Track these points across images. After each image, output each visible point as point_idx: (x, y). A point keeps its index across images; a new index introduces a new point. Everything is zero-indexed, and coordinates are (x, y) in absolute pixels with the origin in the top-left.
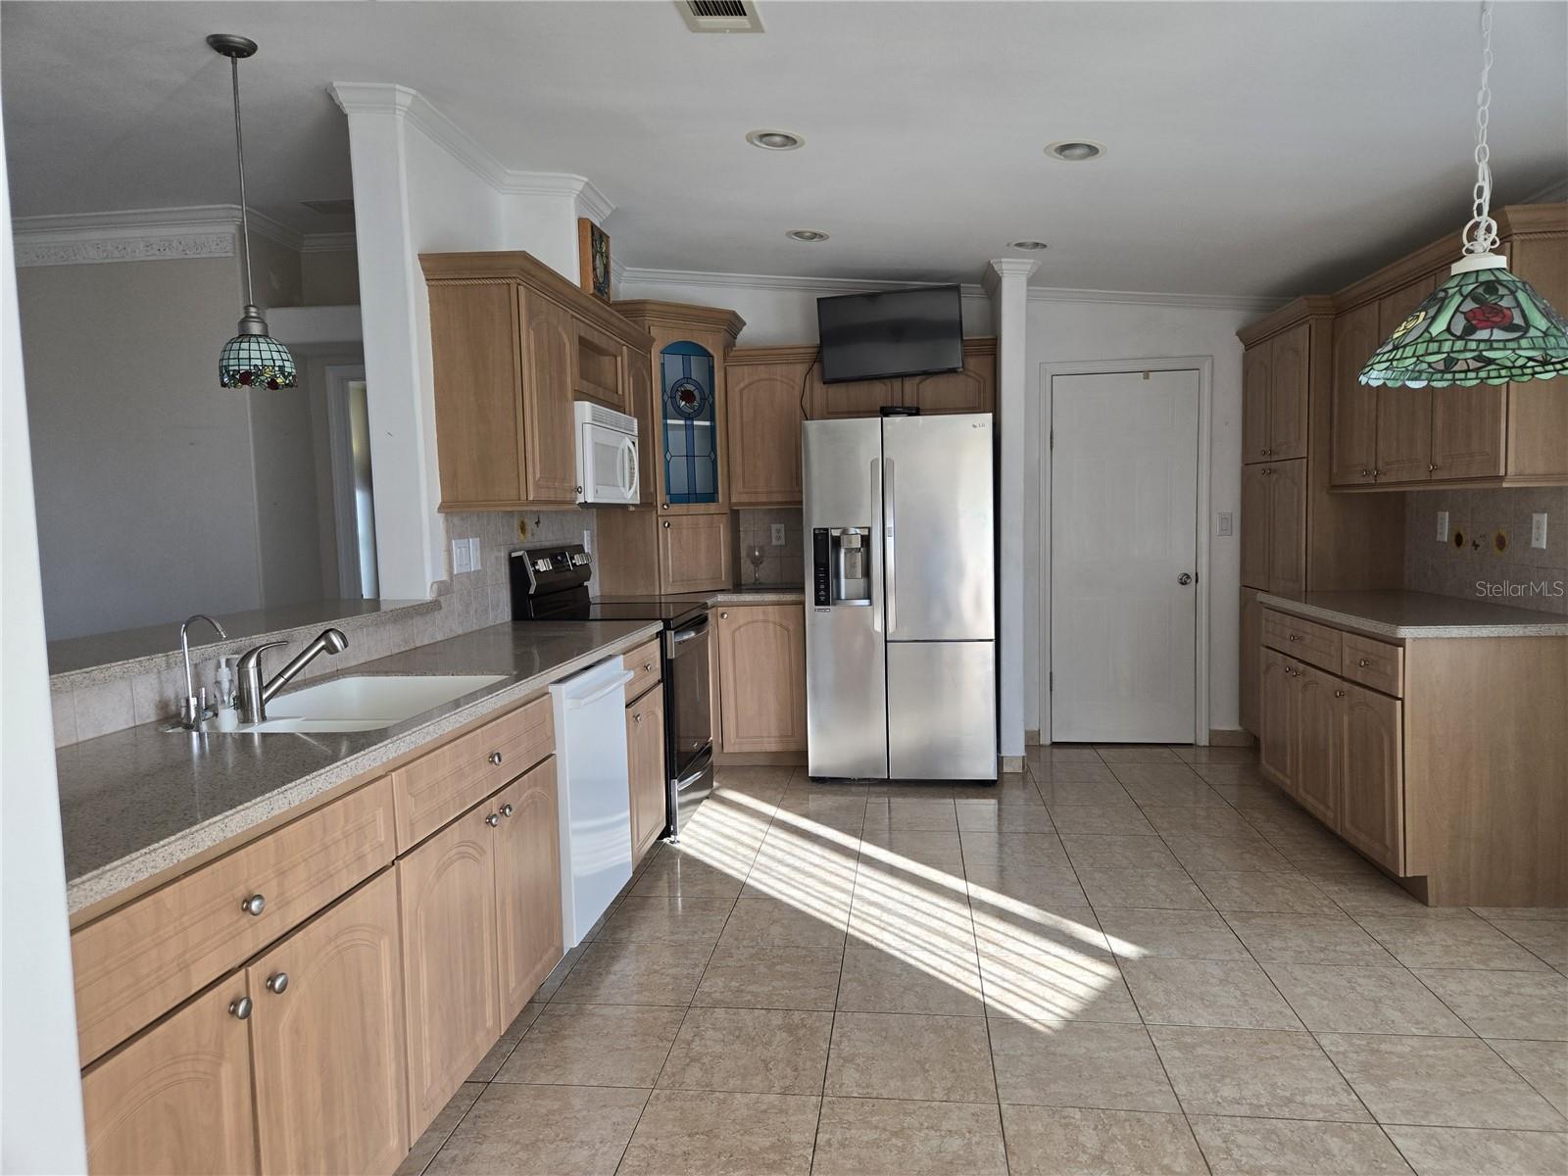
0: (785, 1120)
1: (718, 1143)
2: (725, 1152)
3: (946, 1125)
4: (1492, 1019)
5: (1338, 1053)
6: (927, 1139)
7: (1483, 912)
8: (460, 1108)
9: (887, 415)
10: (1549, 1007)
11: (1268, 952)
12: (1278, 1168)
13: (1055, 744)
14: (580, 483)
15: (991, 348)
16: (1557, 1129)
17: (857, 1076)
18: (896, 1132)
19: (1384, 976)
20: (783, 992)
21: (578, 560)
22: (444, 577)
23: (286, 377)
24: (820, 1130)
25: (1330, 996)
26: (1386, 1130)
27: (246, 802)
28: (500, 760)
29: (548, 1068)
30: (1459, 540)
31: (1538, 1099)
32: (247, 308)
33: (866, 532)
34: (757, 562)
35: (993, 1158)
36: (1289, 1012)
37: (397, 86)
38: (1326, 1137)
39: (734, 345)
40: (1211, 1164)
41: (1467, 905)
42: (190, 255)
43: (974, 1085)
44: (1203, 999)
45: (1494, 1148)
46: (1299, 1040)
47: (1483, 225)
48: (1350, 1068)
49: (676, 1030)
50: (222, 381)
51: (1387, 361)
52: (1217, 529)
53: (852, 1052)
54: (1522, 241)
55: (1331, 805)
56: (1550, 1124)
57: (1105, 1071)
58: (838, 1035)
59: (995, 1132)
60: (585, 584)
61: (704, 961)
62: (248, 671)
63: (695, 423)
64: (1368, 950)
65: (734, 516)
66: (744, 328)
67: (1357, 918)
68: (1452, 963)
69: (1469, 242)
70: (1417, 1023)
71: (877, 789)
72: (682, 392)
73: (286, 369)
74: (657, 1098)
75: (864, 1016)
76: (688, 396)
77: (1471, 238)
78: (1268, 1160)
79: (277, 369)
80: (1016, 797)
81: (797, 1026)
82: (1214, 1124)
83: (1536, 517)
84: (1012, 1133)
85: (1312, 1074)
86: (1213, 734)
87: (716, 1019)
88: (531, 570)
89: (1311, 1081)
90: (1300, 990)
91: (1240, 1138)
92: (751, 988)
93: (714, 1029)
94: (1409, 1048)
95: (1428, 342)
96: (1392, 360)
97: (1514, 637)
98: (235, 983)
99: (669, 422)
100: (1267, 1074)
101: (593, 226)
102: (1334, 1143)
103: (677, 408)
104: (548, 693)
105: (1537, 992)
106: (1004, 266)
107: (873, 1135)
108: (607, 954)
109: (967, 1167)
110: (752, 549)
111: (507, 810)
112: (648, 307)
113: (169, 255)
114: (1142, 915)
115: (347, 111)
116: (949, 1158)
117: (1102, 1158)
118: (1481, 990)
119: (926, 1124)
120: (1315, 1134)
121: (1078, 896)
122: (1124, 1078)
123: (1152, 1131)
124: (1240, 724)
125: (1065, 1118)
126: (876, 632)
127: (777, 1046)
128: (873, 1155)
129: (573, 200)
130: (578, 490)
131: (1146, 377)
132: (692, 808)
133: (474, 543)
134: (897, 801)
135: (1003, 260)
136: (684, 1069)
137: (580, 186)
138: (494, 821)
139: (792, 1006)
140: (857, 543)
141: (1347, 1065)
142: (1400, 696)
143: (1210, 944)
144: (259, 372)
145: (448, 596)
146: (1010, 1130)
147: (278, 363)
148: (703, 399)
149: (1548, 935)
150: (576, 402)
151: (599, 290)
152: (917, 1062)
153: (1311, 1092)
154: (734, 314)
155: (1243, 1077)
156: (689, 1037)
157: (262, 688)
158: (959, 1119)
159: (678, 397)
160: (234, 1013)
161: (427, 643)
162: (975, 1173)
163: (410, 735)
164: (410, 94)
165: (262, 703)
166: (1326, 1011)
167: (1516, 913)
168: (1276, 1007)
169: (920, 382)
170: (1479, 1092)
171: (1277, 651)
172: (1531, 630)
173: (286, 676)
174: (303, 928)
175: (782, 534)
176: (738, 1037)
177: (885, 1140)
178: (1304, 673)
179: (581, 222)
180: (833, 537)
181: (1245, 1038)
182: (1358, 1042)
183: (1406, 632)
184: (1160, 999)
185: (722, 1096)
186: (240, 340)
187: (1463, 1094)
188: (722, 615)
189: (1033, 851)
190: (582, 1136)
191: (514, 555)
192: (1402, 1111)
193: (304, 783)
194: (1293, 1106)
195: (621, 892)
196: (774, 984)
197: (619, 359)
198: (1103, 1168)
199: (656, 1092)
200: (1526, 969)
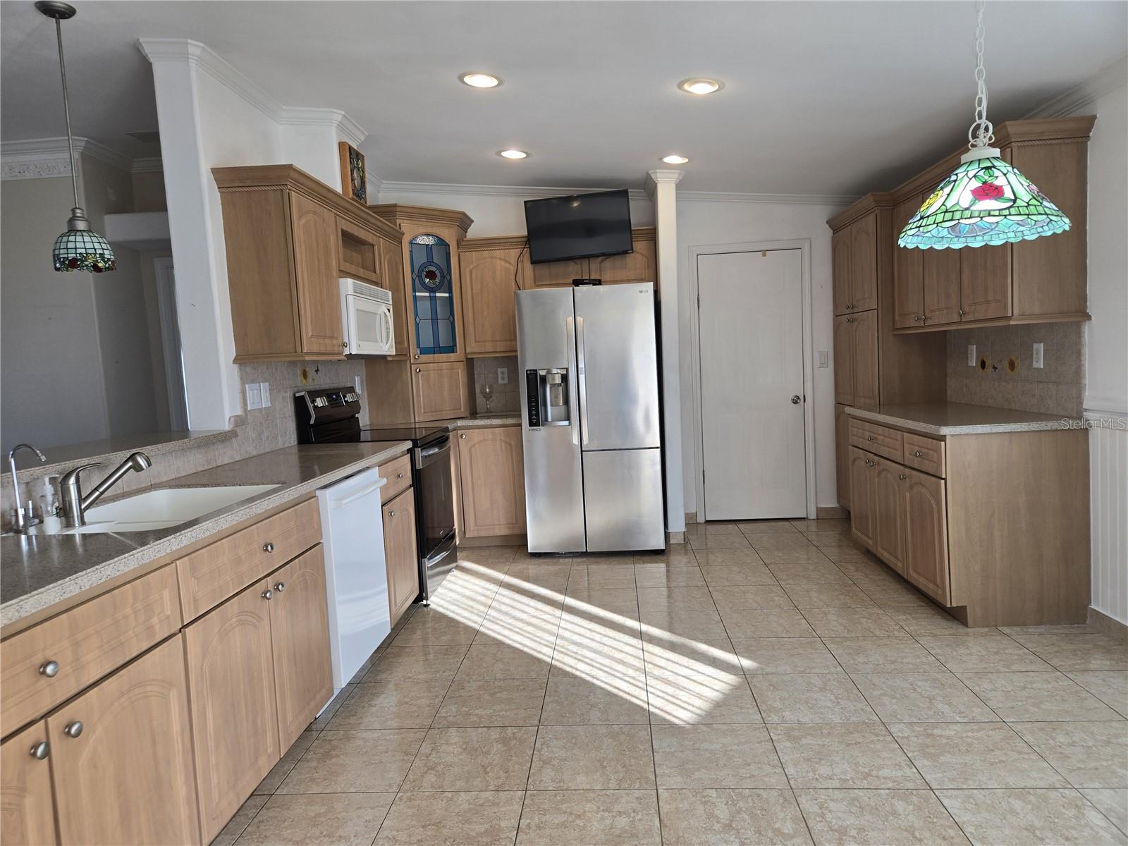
0: (496, 811)
1: (445, 832)
2: (450, 838)
3: (617, 808)
4: (1013, 708)
5: (903, 738)
6: (603, 819)
7: (1006, 630)
8: (248, 815)
9: (577, 285)
10: (1053, 696)
11: (855, 666)
12: (859, 826)
13: (708, 522)
14: (346, 340)
15: (652, 235)
16: (1058, 786)
17: (552, 774)
18: (579, 815)
19: (937, 680)
20: (500, 714)
21: (349, 398)
22: (239, 412)
23: (105, 262)
24: (522, 817)
25: (898, 696)
26: (937, 793)
27: (41, 588)
28: (272, 548)
29: (319, 781)
30: (983, 365)
31: (1045, 764)
32: (73, 210)
33: (564, 372)
34: (487, 397)
35: (651, 831)
36: (869, 709)
37: (189, 41)
38: (895, 801)
39: (465, 237)
40: (810, 826)
41: (996, 626)
42: (44, 176)
43: (638, 775)
44: (807, 703)
45: (1013, 803)
46: (875, 729)
47: (983, 126)
48: (912, 748)
49: (418, 747)
50: (55, 267)
51: (916, 227)
52: (817, 364)
53: (550, 756)
54: (1019, 147)
55: (900, 557)
56: (1054, 783)
57: (735, 760)
58: (540, 744)
59: (653, 811)
60: (357, 416)
61: (443, 693)
62: (69, 488)
63: (438, 295)
64: (925, 661)
65: (470, 363)
66: (473, 224)
67: (917, 638)
68: (985, 668)
69: (973, 139)
70: (961, 713)
71: (579, 560)
72: (427, 272)
73: (106, 256)
74: (401, 799)
75: (560, 728)
76: (431, 275)
77: (975, 136)
78: (851, 821)
79: (98, 256)
80: (679, 560)
81: (510, 738)
82: (813, 795)
83: (1035, 346)
84: (665, 810)
85: (885, 754)
86: (819, 510)
87: (449, 736)
88: (311, 406)
89: (884, 759)
90: (876, 693)
91: (832, 805)
92: (477, 712)
93: (447, 744)
94: (955, 732)
95: (945, 212)
96: (919, 227)
97: (1021, 432)
98: (36, 731)
99: (418, 294)
100: (852, 756)
101: (350, 148)
102: (900, 805)
103: (423, 284)
104: (315, 496)
105: (1045, 686)
106: (659, 175)
107: (563, 818)
108: (370, 691)
109: (631, 839)
110: (483, 387)
111: (280, 587)
112: (398, 209)
113: (29, 176)
114: (766, 643)
115: (151, 60)
116: (618, 833)
117: (731, 826)
118: (1005, 687)
119: (602, 808)
120: (887, 799)
121: (719, 631)
122: (749, 765)
123: (768, 803)
124: (838, 502)
125: (704, 797)
126: (574, 444)
127: (494, 754)
128: (561, 833)
129: (334, 129)
130: (344, 345)
131: (764, 255)
132: (441, 577)
133: (264, 387)
134: (594, 567)
135: (658, 171)
136: (422, 776)
137: (339, 118)
138: (268, 595)
139: (507, 724)
140: (558, 380)
141: (910, 746)
142: (944, 477)
143: (814, 662)
144: (84, 258)
145: (244, 427)
146: (665, 808)
147: (99, 251)
148: (443, 277)
149: (1052, 645)
150: (341, 279)
151: (358, 196)
152: (598, 761)
153: (883, 768)
154: (464, 214)
155: (834, 759)
156: (428, 751)
157: (81, 500)
158: (627, 802)
159: (424, 276)
160: (34, 755)
161: (226, 463)
162: (637, 843)
163: (191, 531)
164: (199, 46)
165: (82, 512)
166: (895, 707)
167: (1030, 630)
168: (859, 706)
169: (602, 261)
170: (1003, 761)
171: (860, 448)
172: (1034, 426)
173: (101, 490)
174: (98, 685)
175: (506, 376)
176: (465, 749)
177: (571, 822)
178: (878, 464)
179: (342, 145)
180: (540, 375)
181: (837, 730)
182: (918, 729)
183: (945, 430)
184: (777, 704)
185: (449, 795)
186: (68, 234)
187: (992, 764)
188: (462, 436)
189: (690, 600)
190: (341, 832)
191: (297, 395)
192: (949, 779)
193: (94, 571)
194: (870, 779)
195: (382, 644)
196: (494, 708)
197: (376, 247)
198: (731, 833)
199: (400, 794)
200: (1037, 670)
